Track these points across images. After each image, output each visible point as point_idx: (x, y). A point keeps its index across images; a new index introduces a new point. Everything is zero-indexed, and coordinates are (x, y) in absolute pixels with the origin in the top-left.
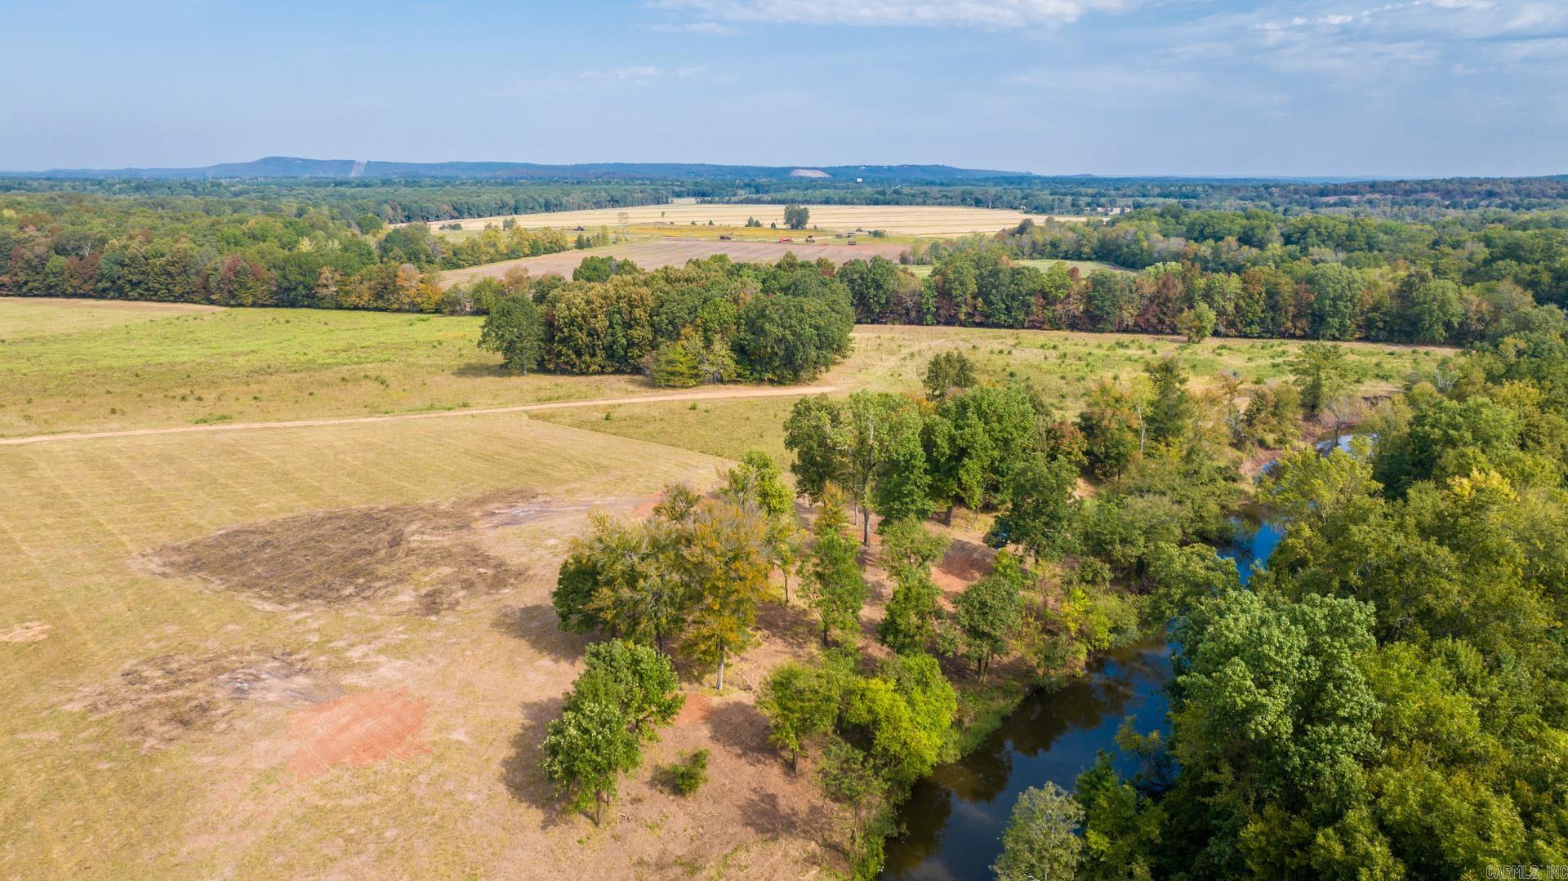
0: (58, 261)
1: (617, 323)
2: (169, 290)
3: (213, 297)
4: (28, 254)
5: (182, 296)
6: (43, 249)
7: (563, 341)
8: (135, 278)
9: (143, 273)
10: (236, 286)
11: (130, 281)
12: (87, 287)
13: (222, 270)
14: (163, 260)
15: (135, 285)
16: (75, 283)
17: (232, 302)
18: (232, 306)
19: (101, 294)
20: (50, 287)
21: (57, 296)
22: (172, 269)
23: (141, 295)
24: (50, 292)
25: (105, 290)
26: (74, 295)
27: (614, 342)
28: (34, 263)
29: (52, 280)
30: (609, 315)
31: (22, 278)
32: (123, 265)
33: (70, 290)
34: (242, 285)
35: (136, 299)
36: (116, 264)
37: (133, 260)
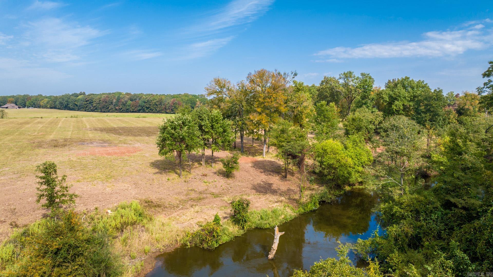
0: (130, 102)
2: (156, 110)
3: (167, 111)
4: (123, 100)
5: (159, 111)
6: (127, 99)
8: (148, 106)
9: (150, 105)
10: (173, 107)
11: (146, 107)
12: (136, 109)
13: (170, 103)
14: (155, 101)
15: (148, 108)
16: (133, 108)
17: (172, 112)
18: (172, 114)
19: (139, 111)
20: (127, 110)
21: (129, 112)
22: (157, 103)
23: (149, 111)
24: (127, 111)
25: (140, 110)
26: (133, 112)
28: (124, 103)
29: (128, 107)
31: (121, 107)
32: (145, 102)
33: (132, 110)
34: (175, 107)
35: (147, 113)
36: (143, 102)
37: (148, 101)
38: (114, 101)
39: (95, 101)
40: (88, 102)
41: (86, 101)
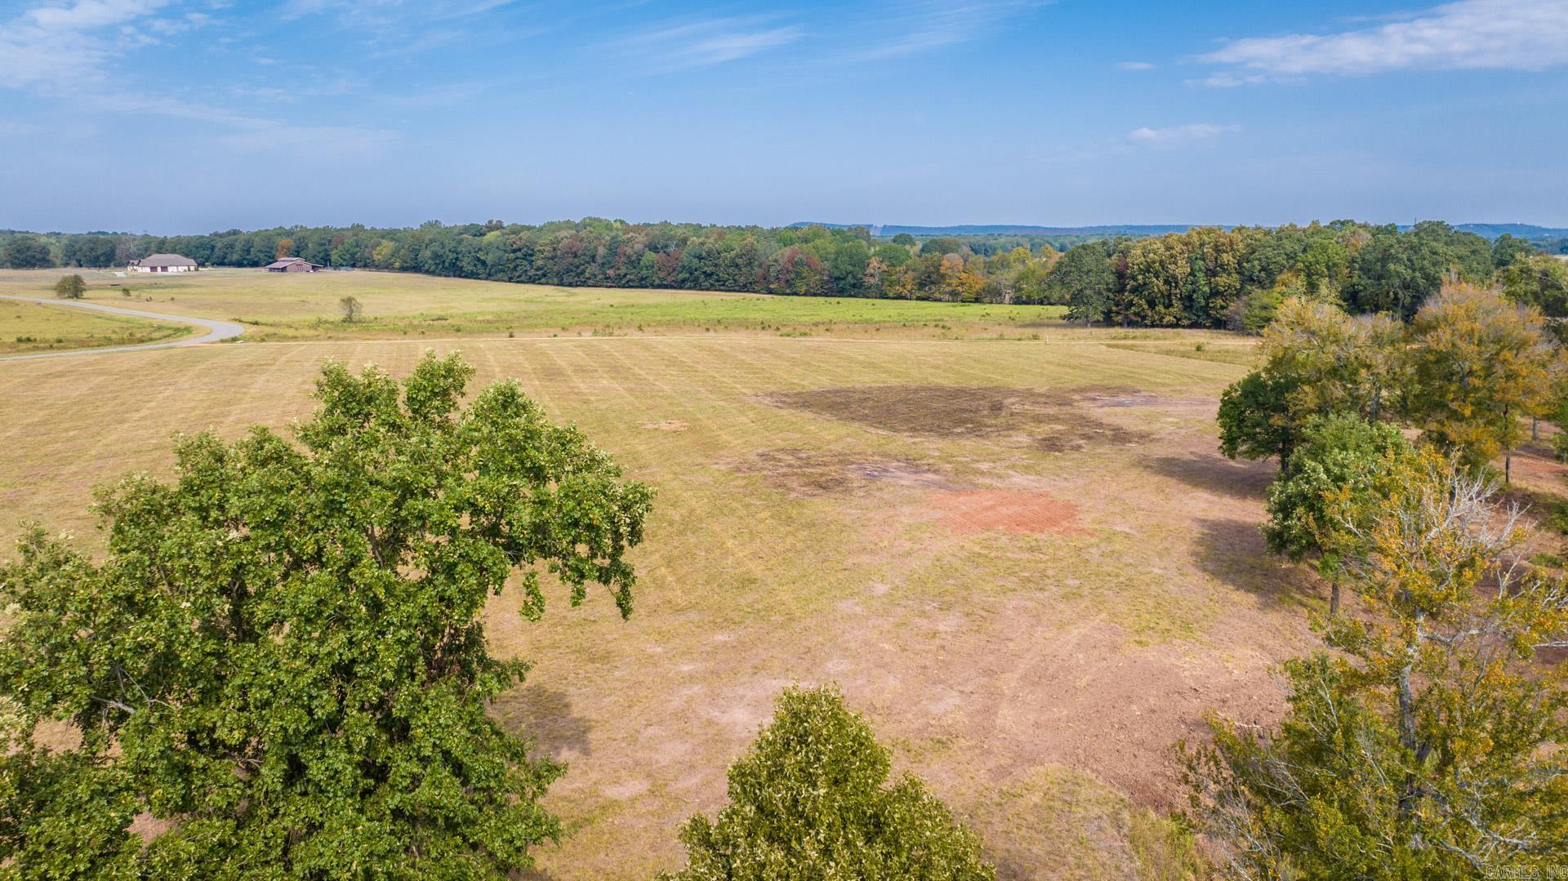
0: (650, 257)
1: (1200, 270)
2: (735, 280)
3: (772, 286)
4: (629, 251)
5: (745, 286)
6: (640, 246)
7: (1134, 290)
8: (709, 270)
9: (716, 265)
10: (793, 276)
11: (705, 273)
12: (670, 279)
13: (781, 261)
14: (733, 253)
15: (708, 275)
16: (662, 275)
17: (788, 291)
18: (788, 294)
19: (680, 285)
20: (643, 279)
21: (646, 287)
22: (739, 261)
23: (712, 285)
24: (642, 283)
25: (684, 281)
26: (659, 287)
27: (1194, 291)
28: (632, 259)
29: (644, 272)
30: (1190, 261)
31: (623, 271)
32: (700, 258)
33: (657, 282)
34: (798, 274)
35: (708, 290)
36: (695, 257)
37: (709, 254)
38: (601, 251)
39: (542, 252)
40: (519, 254)
41: (514, 251)
